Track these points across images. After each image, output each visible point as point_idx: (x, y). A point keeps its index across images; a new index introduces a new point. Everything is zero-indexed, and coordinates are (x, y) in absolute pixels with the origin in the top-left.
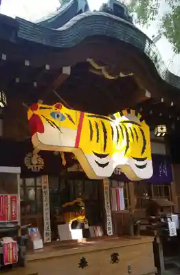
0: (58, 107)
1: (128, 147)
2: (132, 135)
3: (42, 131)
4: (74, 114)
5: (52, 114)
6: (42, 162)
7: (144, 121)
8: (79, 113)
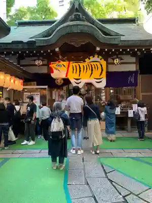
0: (60, 62)
1: (92, 73)
2: (95, 67)
3: (53, 72)
4: (66, 63)
5: (57, 65)
6: (62, 82)
7: (103, 60)
8: (68, 62)
